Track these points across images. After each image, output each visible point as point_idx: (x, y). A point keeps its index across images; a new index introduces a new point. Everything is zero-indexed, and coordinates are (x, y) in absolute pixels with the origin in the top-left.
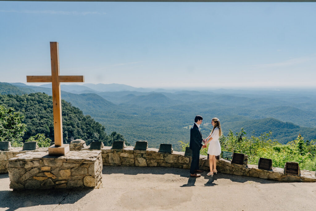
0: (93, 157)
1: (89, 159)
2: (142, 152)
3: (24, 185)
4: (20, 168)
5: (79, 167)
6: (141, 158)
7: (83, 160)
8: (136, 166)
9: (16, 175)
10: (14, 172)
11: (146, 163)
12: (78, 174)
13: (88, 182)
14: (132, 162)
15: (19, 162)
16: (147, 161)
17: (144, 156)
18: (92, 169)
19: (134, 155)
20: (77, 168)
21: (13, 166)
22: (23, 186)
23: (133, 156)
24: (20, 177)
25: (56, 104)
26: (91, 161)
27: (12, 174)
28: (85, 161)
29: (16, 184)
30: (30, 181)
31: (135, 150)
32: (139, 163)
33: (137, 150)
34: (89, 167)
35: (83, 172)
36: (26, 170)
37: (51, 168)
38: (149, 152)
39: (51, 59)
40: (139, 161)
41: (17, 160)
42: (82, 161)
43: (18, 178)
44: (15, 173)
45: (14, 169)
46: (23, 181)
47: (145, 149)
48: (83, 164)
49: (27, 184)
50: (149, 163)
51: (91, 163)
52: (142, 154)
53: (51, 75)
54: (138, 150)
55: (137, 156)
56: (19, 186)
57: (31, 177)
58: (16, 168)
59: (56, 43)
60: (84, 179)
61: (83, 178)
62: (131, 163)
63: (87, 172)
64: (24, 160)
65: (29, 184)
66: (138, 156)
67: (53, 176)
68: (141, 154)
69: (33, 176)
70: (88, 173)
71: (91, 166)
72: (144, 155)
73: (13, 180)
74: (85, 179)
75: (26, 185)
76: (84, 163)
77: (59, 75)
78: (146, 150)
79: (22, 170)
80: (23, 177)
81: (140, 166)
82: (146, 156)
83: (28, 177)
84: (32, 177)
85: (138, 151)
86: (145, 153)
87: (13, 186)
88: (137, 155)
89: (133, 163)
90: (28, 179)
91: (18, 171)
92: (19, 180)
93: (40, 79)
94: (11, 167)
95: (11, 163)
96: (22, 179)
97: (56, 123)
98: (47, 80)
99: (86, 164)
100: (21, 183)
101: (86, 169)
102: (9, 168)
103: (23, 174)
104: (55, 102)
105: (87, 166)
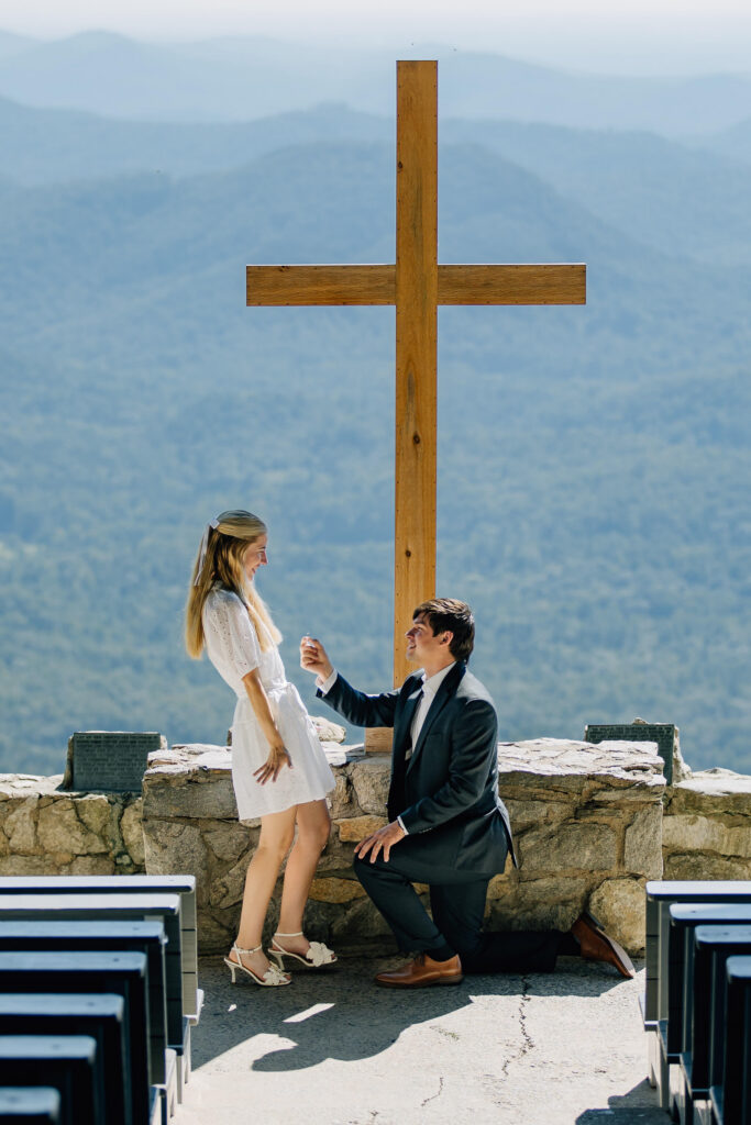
1: (629, 776)
4: (213, 825)
5: (565, 822)
7: (594, 784)
9: (191, 868)
10: (177, 850)
12: (559, 868)
13: (620, 920)
15: (210, 791)
18: (648, 837)
20: (554, 827)
21: (173, 811)
22: (224, 932)
24: (210, 880)
26: (643, 787)
27: (169, 856)
28: (607, 783)
34: (629, 825)
35: (588, 853)
36: (246, 837)
39: (400, 165)
41: (195, 773)
42: (588, 785)
43: (198, 888)
44: (181, 853)
45: (179, 827)
48: (592, 805)
51: (642, 797)
53: (393, 262)
56: (202, 936)
58: (193, 823)
59: (432, 67)
60: (594, 899)
61: (589, 892)
63: (614, 855)
70: (621, 861)
71: (640, 817)
74: (599, 901)
76: (596, 798)
77: (441, 262)
79: (227, 835)
80: (227, 879)
91: (197, 846)
92: (204, 900)
93: (329, 288)
94: (166, 819)
95: (162, 791)
96: (223, 890)
97: (408, 554)
98: (369, 289)
99: (613, 804)
100: (213, 918)
101: (612, 836)
102: (149, 823)
103: (227, 862)
104: (412, 424)
105: (619, 817)
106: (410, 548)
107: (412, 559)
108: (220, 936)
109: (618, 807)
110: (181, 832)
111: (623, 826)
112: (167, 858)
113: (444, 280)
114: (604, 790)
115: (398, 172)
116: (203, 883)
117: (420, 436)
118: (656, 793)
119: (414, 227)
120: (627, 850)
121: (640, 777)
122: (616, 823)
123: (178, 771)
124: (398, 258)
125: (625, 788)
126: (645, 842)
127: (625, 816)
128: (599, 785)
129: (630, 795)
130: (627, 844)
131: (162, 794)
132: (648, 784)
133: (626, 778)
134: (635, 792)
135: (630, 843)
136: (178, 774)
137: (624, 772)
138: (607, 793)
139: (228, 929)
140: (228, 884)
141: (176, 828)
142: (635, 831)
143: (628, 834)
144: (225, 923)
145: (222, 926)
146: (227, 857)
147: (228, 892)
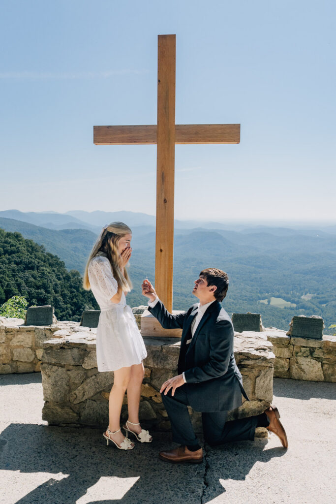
0: (265, 350)
1: (257, 353)
2: (312, 344)
3: (79, 414)
4: (71, 367)
6: (309, 359)
7: (241, 357)
8: (295, 380)
9: (61, 386)
10: (55, 378)
11: (321, 373)
14: (283, 367)
15: (69, 352)
16: (326, 366)
17: (317, 353)
18: (267, 382)
19: (289, 350)
21: (53, 361)
22: (75, 415)
23: (286, 353)
24: (70, 391)
25: (165, 201)
26: (265, 359)
27: (51, 381)
28: (248, 357)
29: (59, 410)
30: (95, 404)
31: (292, 339)
32: (303, 370)
33: (297, 339)
34: (258, 377)
36: (85, 373)
37: (152, 371)
38: (331, 344)
39: (159, 81)
40: (303, 367)
41: (64, 344)
42: (239, 357)
43: (65, 394)
44: (57, 379)
45: (56, 367)
46: (75, 402)
47: (318, 337)
49: (87, 411)
50: (330, 372)
51: (264, 364)
52: (312, 351)
53: (156, 123)
54: (302, 337)
55: (297, 353)
56: (66, 416)
57: (97, 393)
58: (62, 366)
59: (173, 37)
62: (280, 370)
63: (250, 390)
64: (82, 347)
65: (91, 412)
66: (300, 354)
67: (156, 396)
68: (311, 348)
69: (104, 390)
70: (254, 393)
71: (263, 373)
72: (316, 351)
73: (52, 398)
75: (82, 414)
76: (242, 363)
77: (176, 123)
78: (321, 339)
79: (76, 372)
80: (77, 392)
81: (304, 379)
82: (321, 355)
83: (92, 394)
84: (100, 392)
85: (302, 342)
86: (320, 348)
87: (53, 412)
88: (296, 350)
89: (286, 369)
90: (91, 399)
91: (65, 376)
92: (67, 400)
93: (128, 135)
94: (50, 364)
95: (49, 351)
96: (75, 396)
97: (161, 251)
98: (146, 136)
99: (250, 366)
100: (71, 408)
101: (249, 381)
102: (44, 365)
103: (77, 384)
104: (163, 194)
105: (253, 372)
106: (162, 248)
107: (163, 253)
108: (74, 416)
109: (253, 368)
110: (57, 370)
111: (255, 377)
112: (50, 381)
113: (178, 131)
114: (246, 360)
115: (158, 84)
116: (67, 392)
117: (167, 199)
118: (271, 362)
119: (165, 108)
120: (256, 388)
121: (263, 354)
122: (252, 375)
123: (57, 343)
124: (158, 122)
125: (256, 359)
126: (265, 385)
127: (256, 372)
128: (244, 357)
129: (258, 362)
130: (256, 385)
131: (49, 353)
132: (267, 358)
133: (257, 354)
134: (261, 361)
135: (258, 385)
136: (56, 344)
137: (255, 351)
138: (247, 361)
139: (77, 413)
140: (77, 393)
141: (55, 368)
142: (261, 379)
143: (257, 381)
144: (76, 411)
145: (74, 412)
146: (77, 382)
147: (77, 397)
